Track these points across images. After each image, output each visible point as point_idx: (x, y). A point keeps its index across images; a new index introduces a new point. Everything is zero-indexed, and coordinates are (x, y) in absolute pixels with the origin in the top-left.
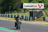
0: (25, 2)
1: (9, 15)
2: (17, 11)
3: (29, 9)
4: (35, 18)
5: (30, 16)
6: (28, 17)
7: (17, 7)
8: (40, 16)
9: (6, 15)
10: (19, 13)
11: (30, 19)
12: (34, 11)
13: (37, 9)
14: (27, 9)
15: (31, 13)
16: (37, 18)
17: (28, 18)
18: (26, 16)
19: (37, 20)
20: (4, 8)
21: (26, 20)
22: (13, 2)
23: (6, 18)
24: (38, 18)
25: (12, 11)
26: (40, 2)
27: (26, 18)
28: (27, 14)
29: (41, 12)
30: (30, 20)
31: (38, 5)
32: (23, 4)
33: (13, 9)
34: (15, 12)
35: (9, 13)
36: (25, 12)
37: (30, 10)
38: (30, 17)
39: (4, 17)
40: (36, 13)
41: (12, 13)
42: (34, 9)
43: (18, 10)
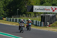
0: (36, 4)
1: (16, 19)
2: (26, 15)
3: (40, 13)
4: (47, 24)
5: (41, 21)
6: (39, 22)
7: (26, 10)
8: (53, 22)
9: (13, 19)
10: (28, 17)
11: (41, 24)
12: (46, 16)
13: (49, 13)
14: (37, 13)
15: (43, 17)
16: (49, 24)
17: (38, 24)
18: (36, 21)
19: (49, 26)
20: (11, 11)
21: (36, 25)
22: (22, 4)
23: (13, 22)
24: (51, 24)
25: (20, 15)
26: (53, 5)
27: (36, 23)
28: (38, 19)
29: (55, 16)
30: (41, 26)
31: (51, 8)
32: (33, 6)
33: (22, 12)
34: (24, 16)
35: (16, 17)
36: (35, 16)
37: (42, 14)
38: (41, 23)
39: (10, 21)
40: (48, 17)
41: (20, 17)
42: (47, 13)
43: (28, 14)
